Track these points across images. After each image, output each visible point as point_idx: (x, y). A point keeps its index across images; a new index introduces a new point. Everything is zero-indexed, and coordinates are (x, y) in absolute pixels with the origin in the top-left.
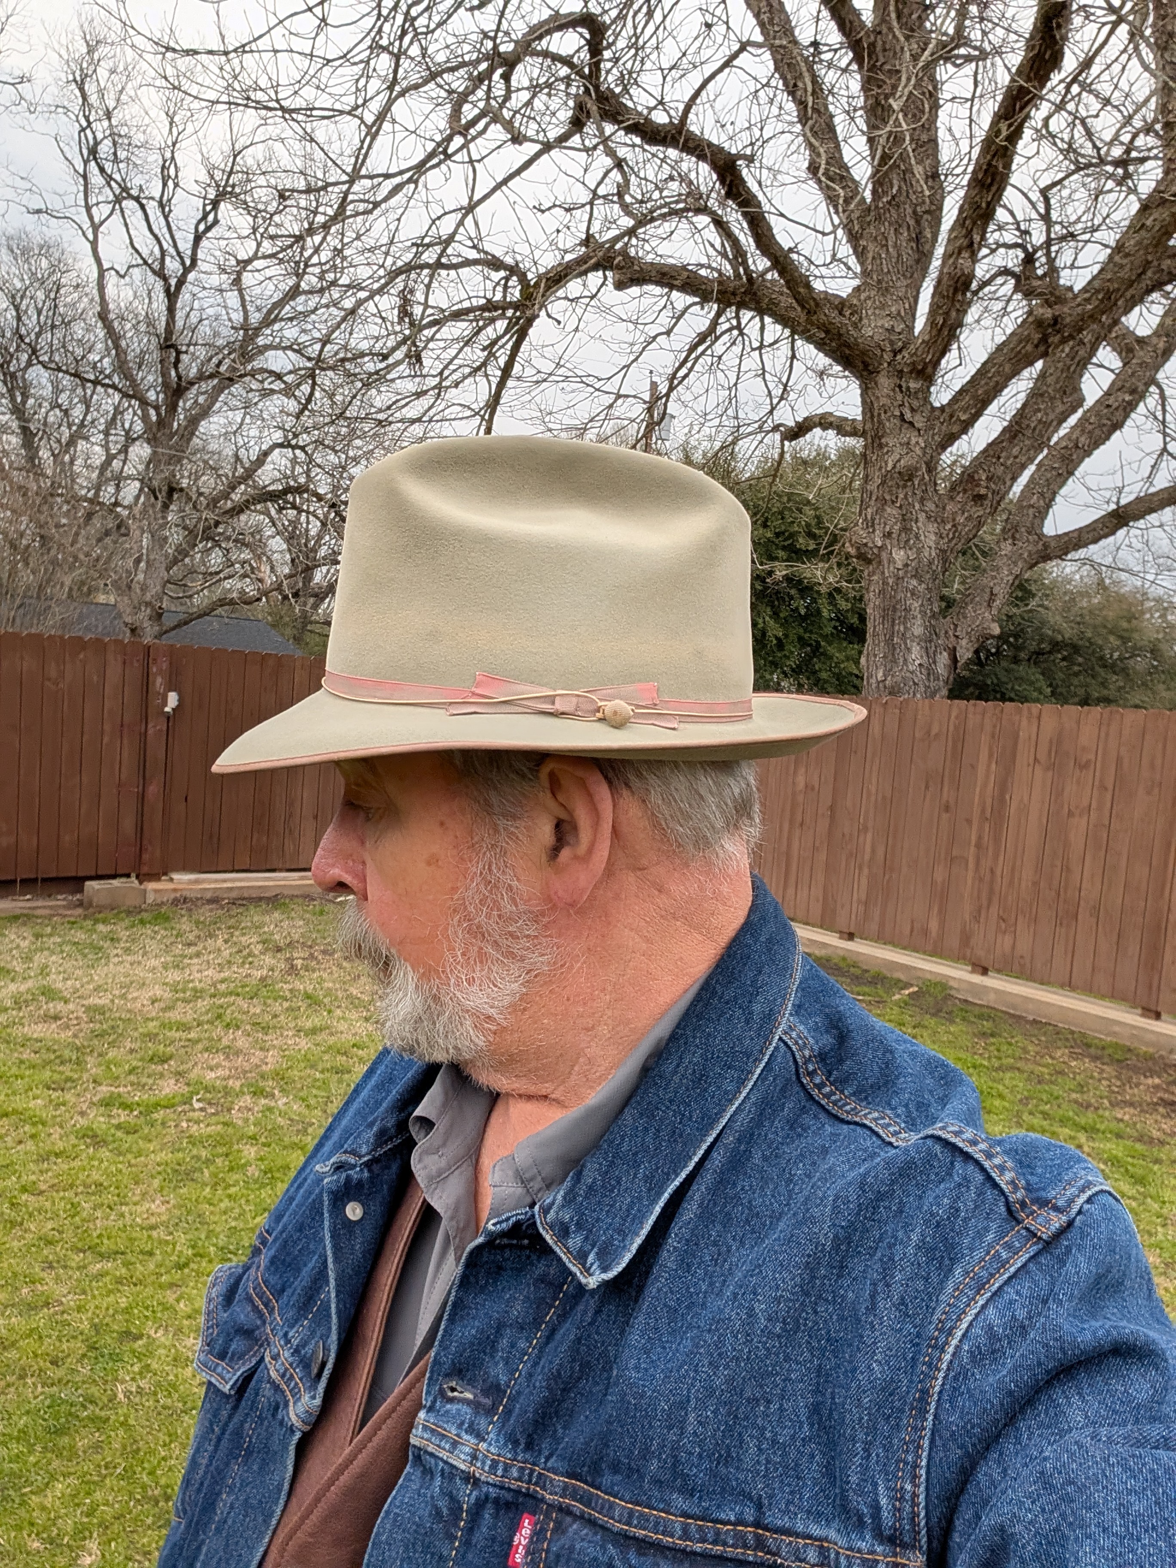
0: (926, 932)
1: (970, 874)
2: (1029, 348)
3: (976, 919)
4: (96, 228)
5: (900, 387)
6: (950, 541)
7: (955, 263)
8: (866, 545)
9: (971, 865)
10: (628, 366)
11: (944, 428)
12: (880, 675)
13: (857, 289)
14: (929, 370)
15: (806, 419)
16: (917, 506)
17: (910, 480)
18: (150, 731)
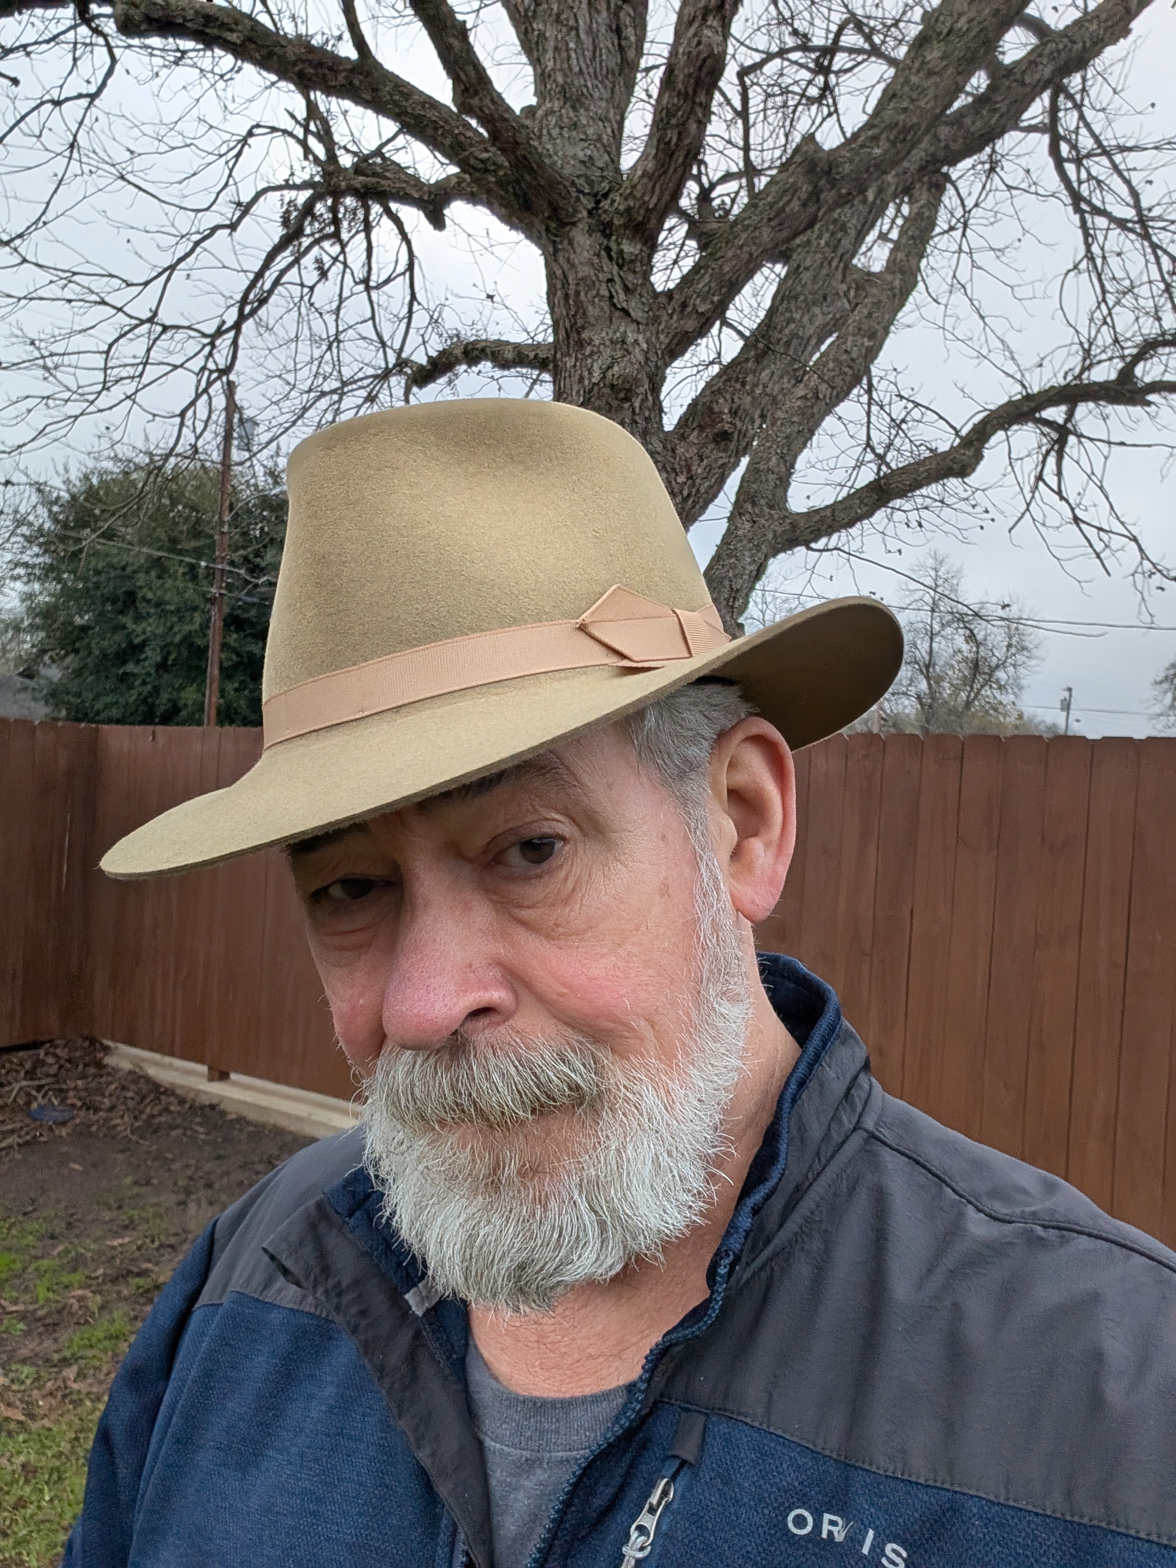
2: (795, 205)
5: (608, 249)
7: (695, 35)
11: (673, 324)
15: (443, 352)
17: (627, 399)
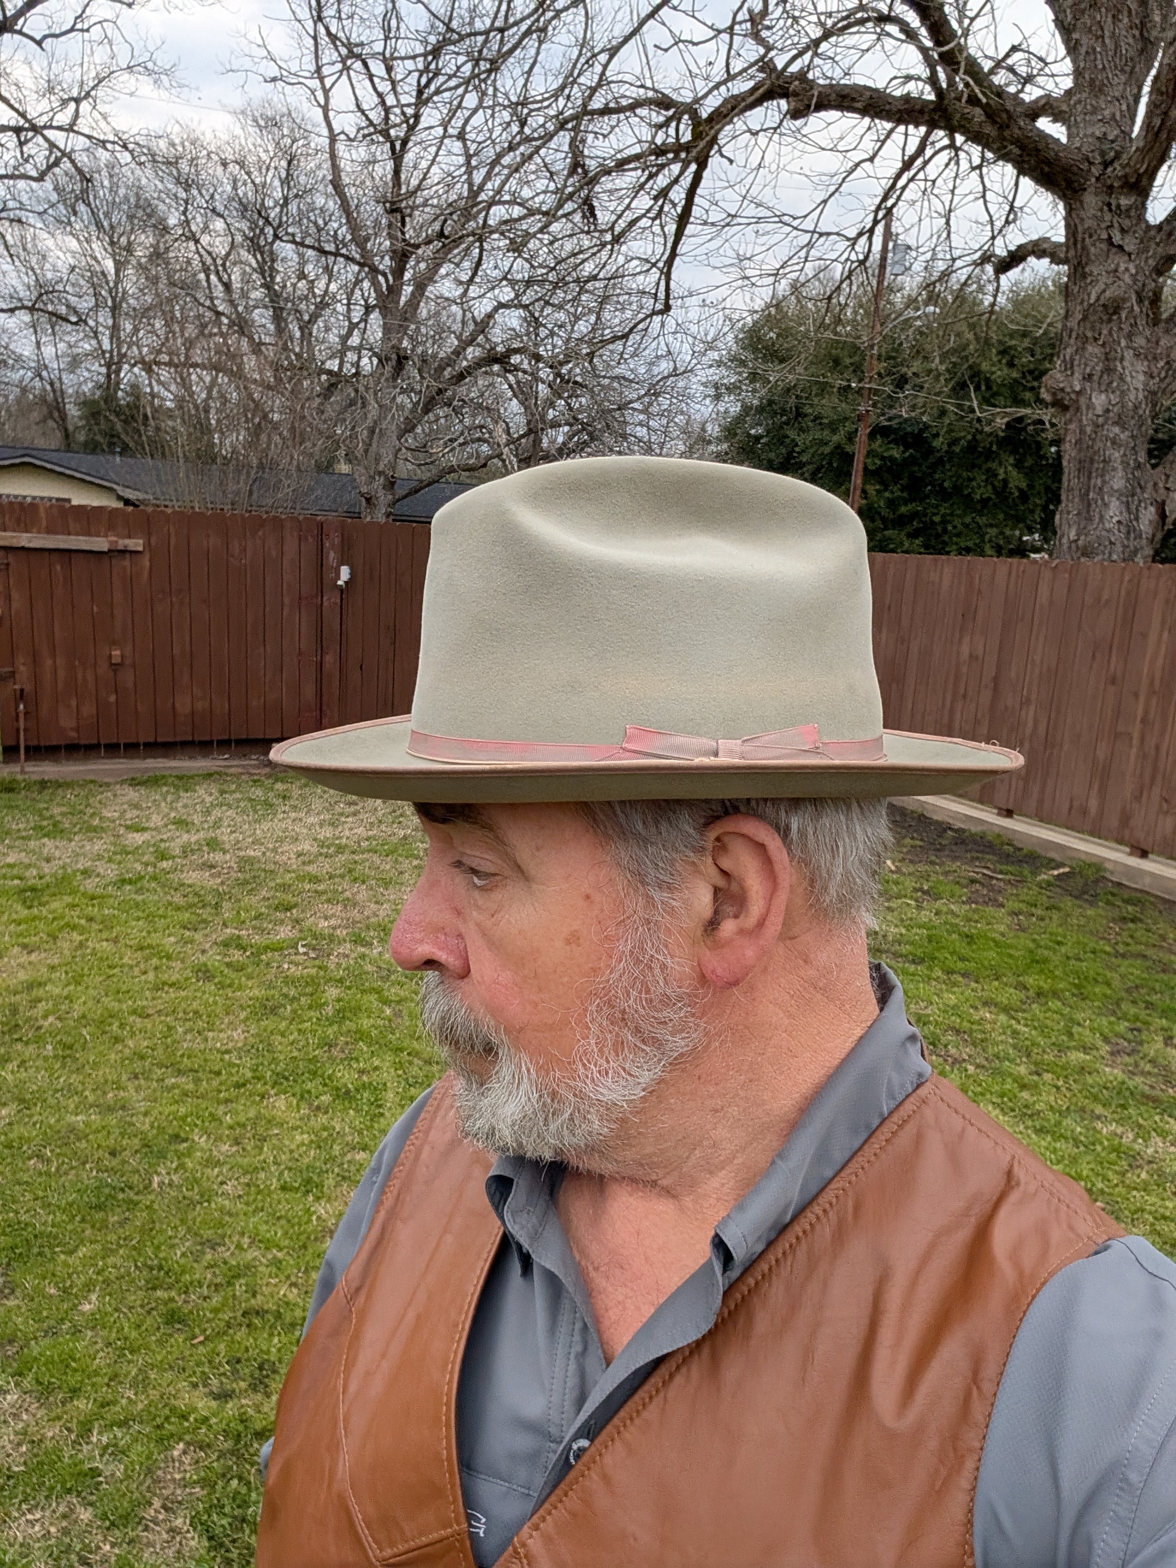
0: (1085, 812)
1: (1134, 750)
3: (1138, 798)
4: (326, 92)
5: (1109, 205)
6: (1162, 380)
8: (1062, 390)
9: (1135, 742)
10: (825, 202)
11: (1160, 250)
12: (1073, 535)
13: (1069, 93)
14: (1144, 181)
15: (1020, 247)
16: (1123, 343)
17: (1115, 313)
18: (325, 604)
